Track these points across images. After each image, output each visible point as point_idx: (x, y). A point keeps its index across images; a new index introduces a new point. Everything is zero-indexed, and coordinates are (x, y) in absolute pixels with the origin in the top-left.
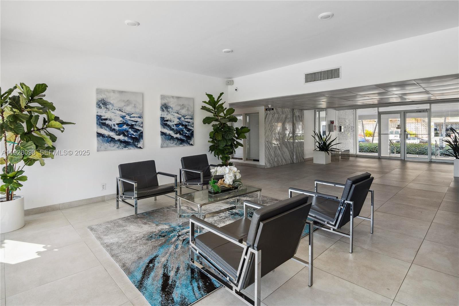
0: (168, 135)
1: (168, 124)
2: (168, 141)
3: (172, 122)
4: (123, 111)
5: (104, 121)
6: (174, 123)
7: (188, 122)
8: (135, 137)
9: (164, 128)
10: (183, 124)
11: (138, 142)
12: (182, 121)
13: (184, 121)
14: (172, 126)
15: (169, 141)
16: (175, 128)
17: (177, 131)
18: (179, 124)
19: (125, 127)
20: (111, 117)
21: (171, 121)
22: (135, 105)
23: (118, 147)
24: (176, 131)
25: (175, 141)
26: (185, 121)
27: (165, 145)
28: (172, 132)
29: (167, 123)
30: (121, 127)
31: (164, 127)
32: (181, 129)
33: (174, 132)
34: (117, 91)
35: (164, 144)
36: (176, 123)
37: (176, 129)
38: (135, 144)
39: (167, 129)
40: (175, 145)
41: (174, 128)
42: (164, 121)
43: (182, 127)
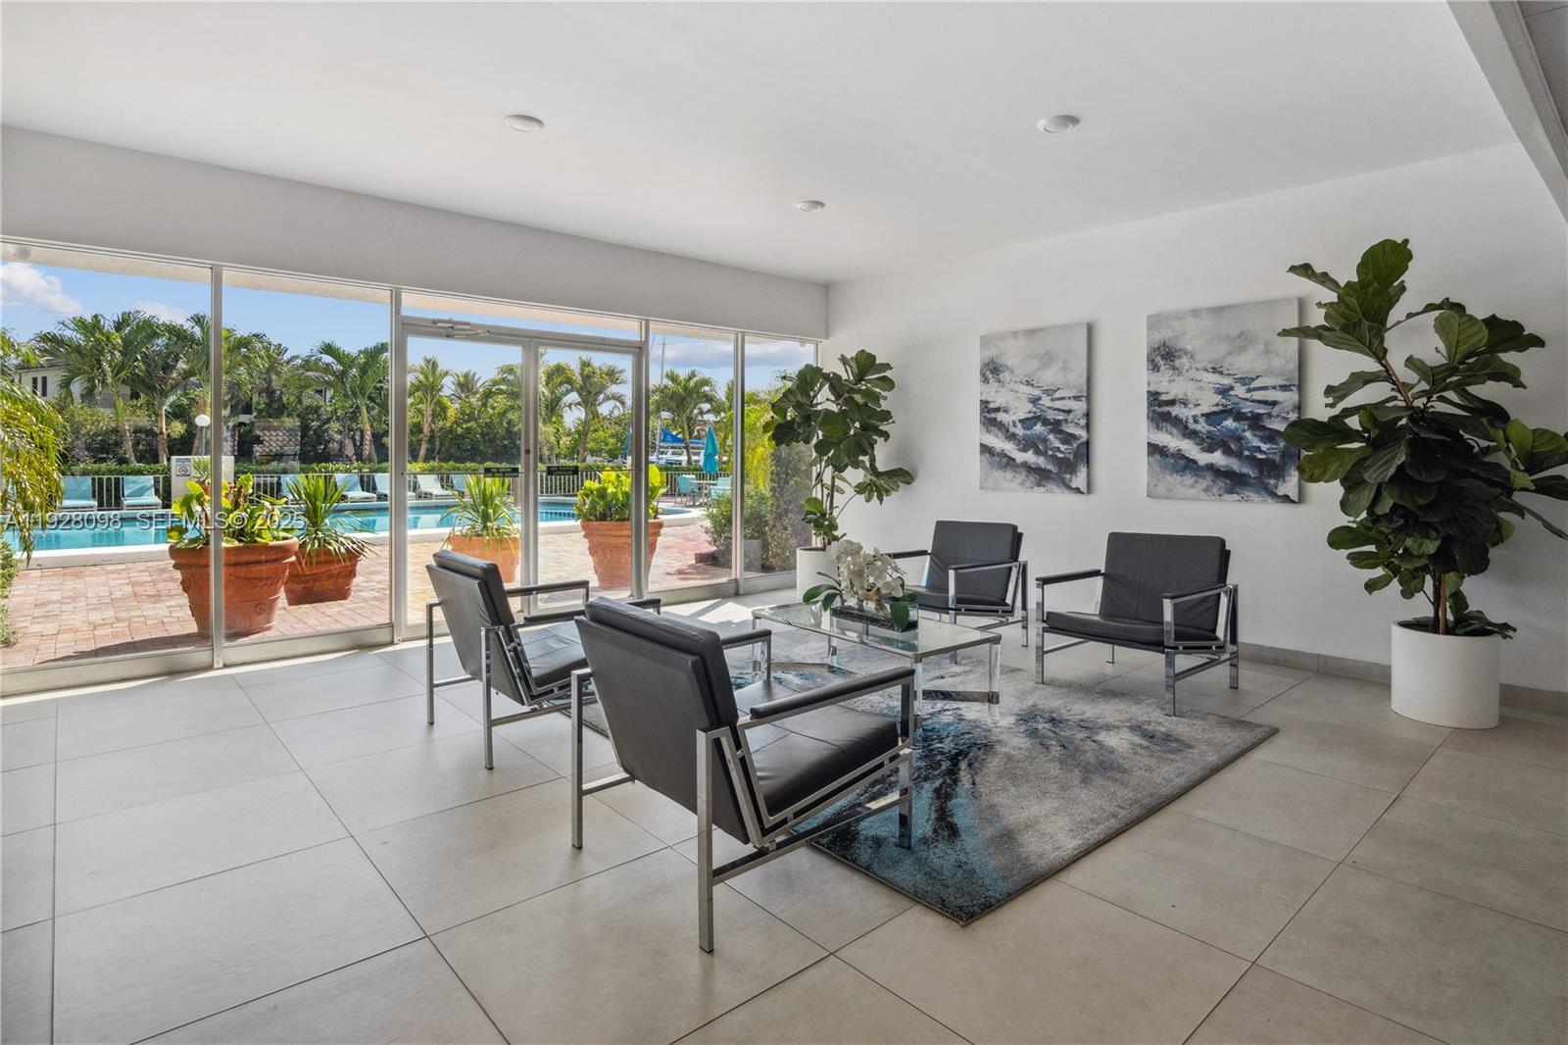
0: (1173, 455)
1: (1173, 414)
2: (1171, 475)
3: (1191, 406)
4: (1036, 385)
5: (993, 415)
6: (1197, 411)
7: (1266, 403)
8: (1064, 458)
9: (1158, 428)
10: (1243, 413)
11: (1071, 474)
12: (1235, 400)
13: (1247, 400)
14: (1191, 421)
15: (1179, 478)
16: (1202, 427)
17: (1212, 439)
18: (1222, 412)
19: (1039, 428)
20: (1007, 402)
21: (1185, 403)
22: (1065, 362)
23: (1022, 484)
24: (1209, 441)
25: (1204, 478)
26: (1253, 401)
27: (1161, 489)
28: (1191, 442)
29: (1169, 413)
30: (1029, 429)
31: (1158, 426)
32: (1229, 430)
33: (1197, 444)
34: (1023, 331)
35: (1156, 485)
36: (1207, 410)
37: (1208, 432)
38: (1064, 479)
39: (1171, 433)
40: (1203, 495)
41: (1198, 427)
42: (1160, 406)
43: (1235, 424)
